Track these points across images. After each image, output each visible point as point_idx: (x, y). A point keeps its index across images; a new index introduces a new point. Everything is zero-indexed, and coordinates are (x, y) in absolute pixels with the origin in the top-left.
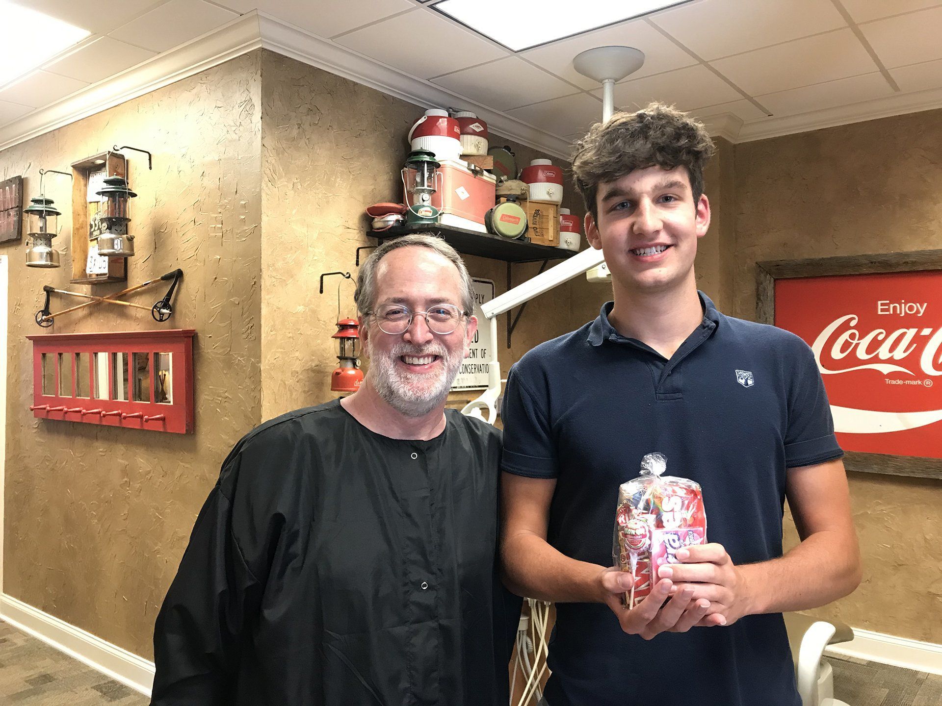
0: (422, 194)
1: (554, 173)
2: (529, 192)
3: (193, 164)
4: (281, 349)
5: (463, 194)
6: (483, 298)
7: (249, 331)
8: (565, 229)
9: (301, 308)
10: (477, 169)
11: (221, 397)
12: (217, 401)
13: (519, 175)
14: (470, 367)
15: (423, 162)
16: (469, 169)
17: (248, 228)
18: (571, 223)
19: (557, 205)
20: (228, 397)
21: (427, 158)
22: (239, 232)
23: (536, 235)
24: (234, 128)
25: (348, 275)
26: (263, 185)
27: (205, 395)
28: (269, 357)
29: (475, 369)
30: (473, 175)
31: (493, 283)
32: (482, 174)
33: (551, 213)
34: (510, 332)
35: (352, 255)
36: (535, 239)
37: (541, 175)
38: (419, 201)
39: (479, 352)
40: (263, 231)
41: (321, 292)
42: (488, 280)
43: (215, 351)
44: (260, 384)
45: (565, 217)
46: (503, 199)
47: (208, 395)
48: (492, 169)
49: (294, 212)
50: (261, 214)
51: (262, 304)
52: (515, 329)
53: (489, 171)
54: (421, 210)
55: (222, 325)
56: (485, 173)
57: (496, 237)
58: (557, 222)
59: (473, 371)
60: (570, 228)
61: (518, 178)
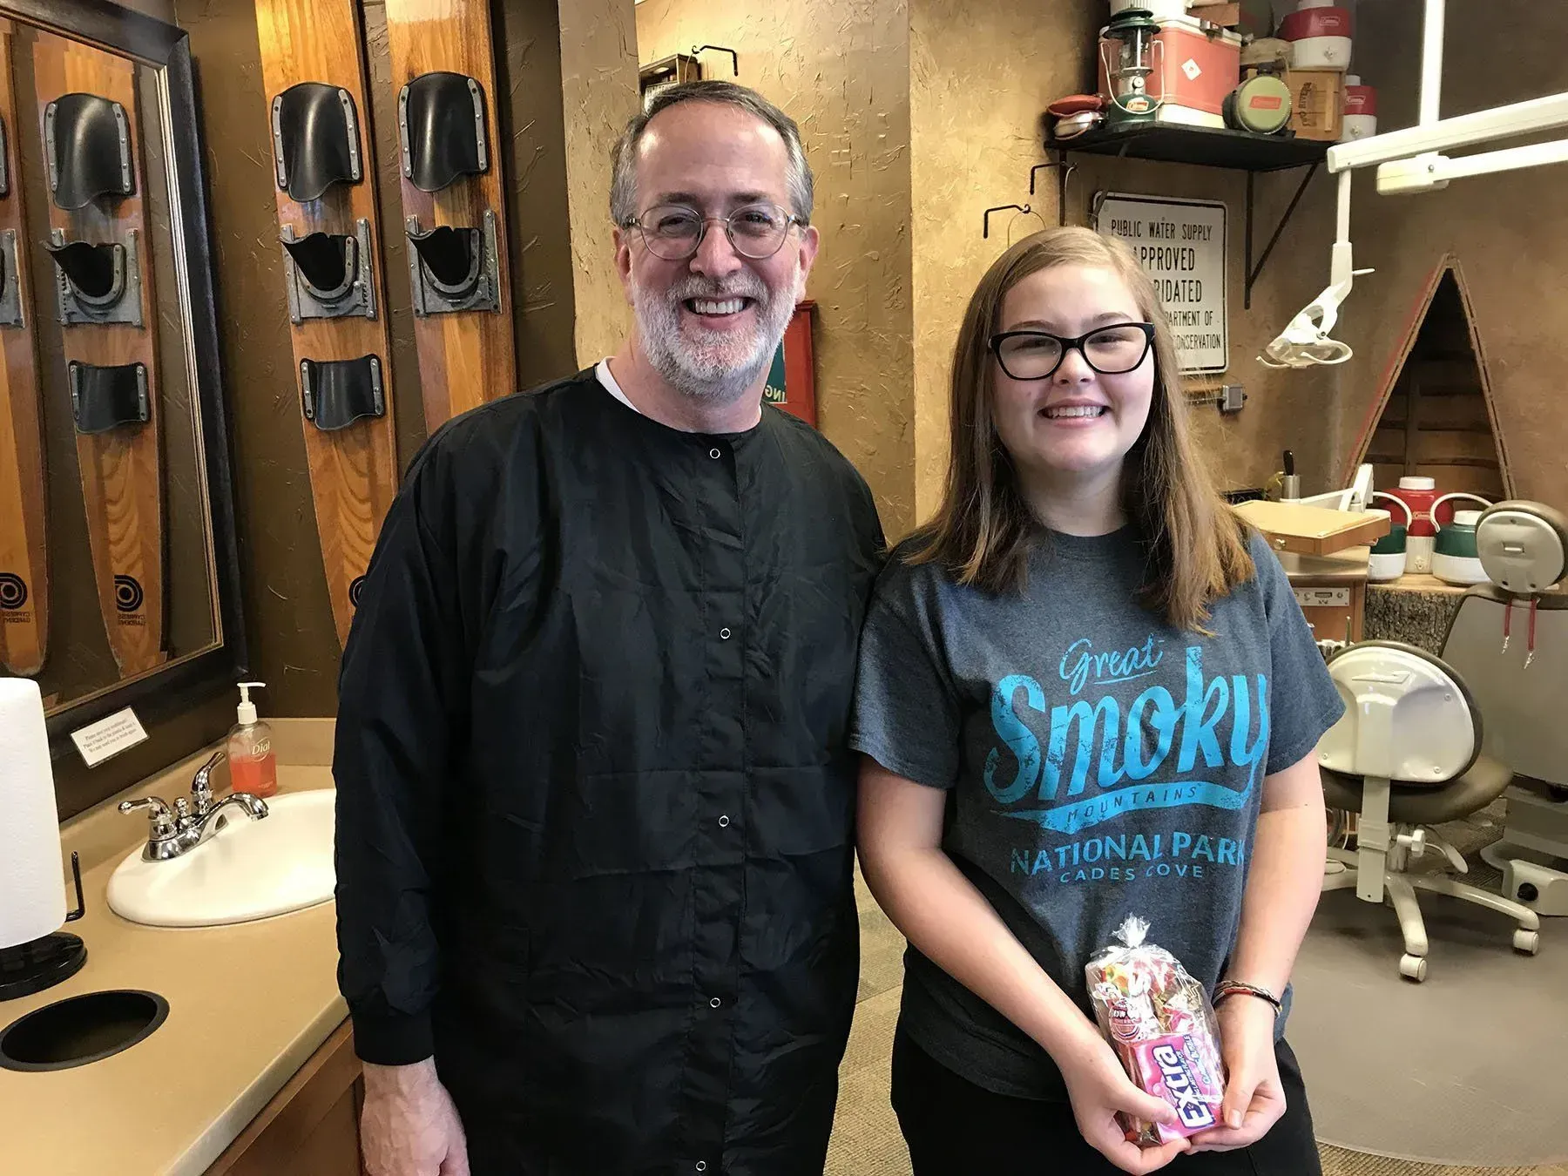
0: (1133, 77)
1: (1337, 20)
2: (1293, 55)
3: (802, 64)
4: (936, 319)
5: (1192, 70)
6: (1209, 231)
7: (895, 297)
8: (1351, 110)
9: (959, 262)
10: (1215, 27)
11: (853, 389)
12: (849, 395)
13: (1277, 27)
14: (1189, 339)
15: (1136, 28)
16: (1201, 30)
17: (891, 151)
18: (1362, 99)
19: (1340, 73)
20: (865, 389)
21: (1140, 21)
22: (877, 157)
23: (1304, 125)
24: (864, 7)
25: (1027, 209)
26: (912, 89)
27: (832, 388)
28: (922, 331)
29: (1196, 341)
30: (1207, 39)
31: (1225, 206)
32: (1220, 35)
33: (1331, 85)
34: (1249, 283)
35: (1025, 179)
36: (1303, 133)
37: (1315, 23)
38: (1127, 89)
39: (1202, 317)
40: (914, 153)
41: (986, 235)
42: (1217, 203)
43: (845, 327)
44: (912, 369)
45: (1352, 90)
46: (1252, 72)
47: (836, 388)
48: (1237, 23)
49: (951, 120)
50: (910, 129)
51: (914, 258)
52: (1258, 277)
53: (1231, 29)
54: (1132, 101)
55: (857, 290)
56: (1226, 32)
57: (1244, 135)
58: (1339, 100)
59: (1193, 346)
60: (1360, 108)
61: (1274, 35)
